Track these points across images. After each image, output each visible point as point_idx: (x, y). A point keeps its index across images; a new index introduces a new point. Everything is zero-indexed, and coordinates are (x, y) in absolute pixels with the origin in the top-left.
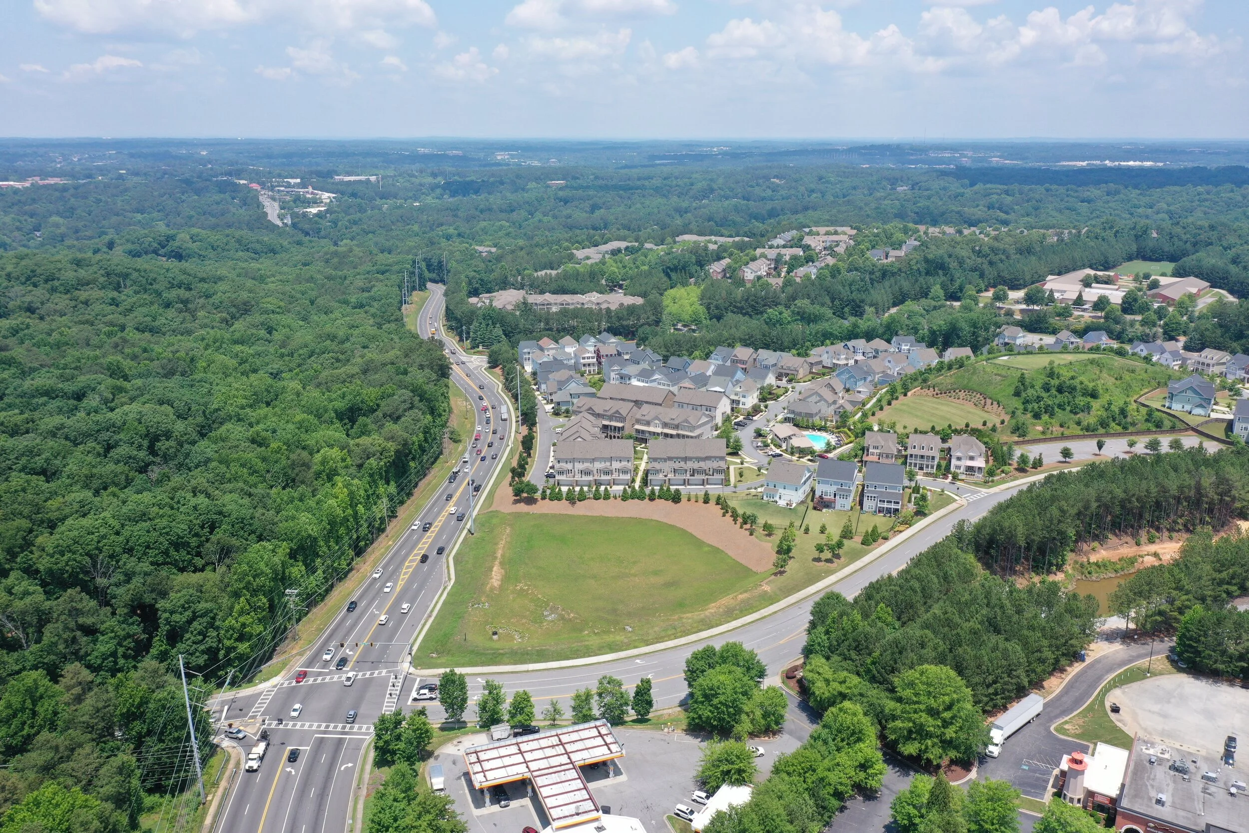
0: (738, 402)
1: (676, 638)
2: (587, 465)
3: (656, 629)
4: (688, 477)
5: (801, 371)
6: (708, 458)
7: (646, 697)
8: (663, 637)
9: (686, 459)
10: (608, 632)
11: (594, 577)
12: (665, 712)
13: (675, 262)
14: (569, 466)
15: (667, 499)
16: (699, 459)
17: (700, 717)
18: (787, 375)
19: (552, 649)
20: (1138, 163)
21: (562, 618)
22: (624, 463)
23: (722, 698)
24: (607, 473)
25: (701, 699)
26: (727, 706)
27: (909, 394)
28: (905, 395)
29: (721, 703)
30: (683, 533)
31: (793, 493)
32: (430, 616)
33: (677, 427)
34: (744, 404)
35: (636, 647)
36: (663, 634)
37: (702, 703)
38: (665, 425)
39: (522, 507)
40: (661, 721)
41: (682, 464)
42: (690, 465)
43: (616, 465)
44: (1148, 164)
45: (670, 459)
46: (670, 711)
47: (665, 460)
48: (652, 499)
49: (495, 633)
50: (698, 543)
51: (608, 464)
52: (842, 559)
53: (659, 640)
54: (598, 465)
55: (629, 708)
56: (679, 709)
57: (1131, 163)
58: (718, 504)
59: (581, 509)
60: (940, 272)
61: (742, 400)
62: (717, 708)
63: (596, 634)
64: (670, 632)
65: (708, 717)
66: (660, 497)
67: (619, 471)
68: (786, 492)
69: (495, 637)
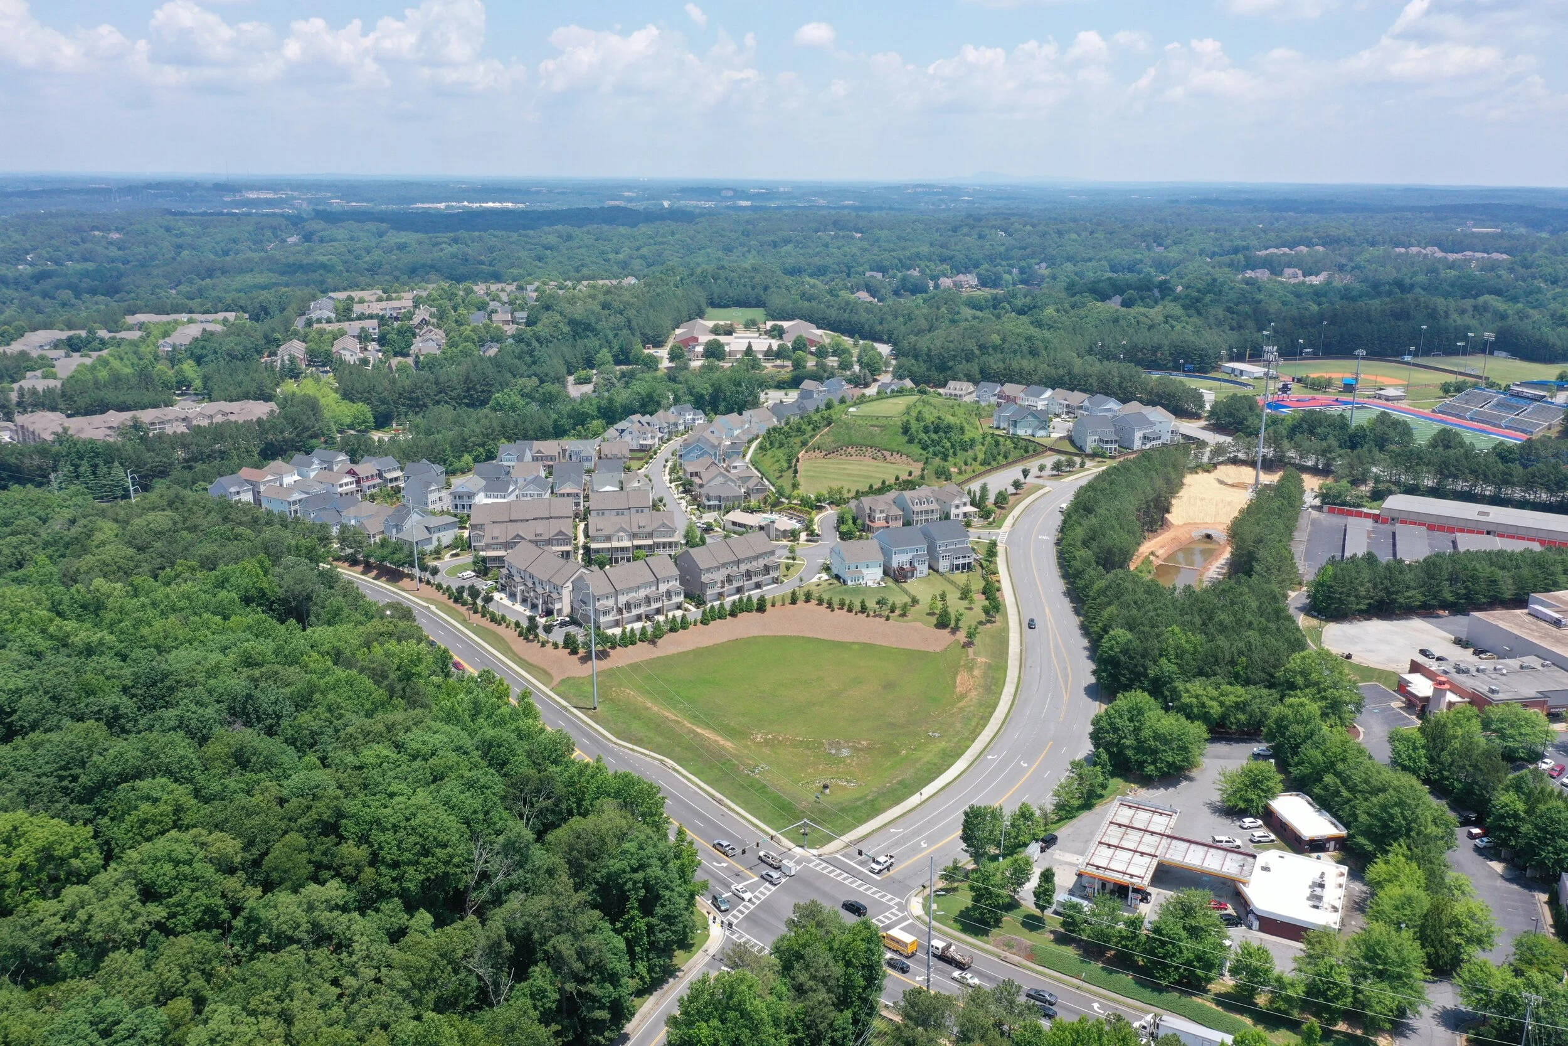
1: (983, 726)
2: (632, 596)
3: (958, 725)
4: (743, 582)
6: (759, 556)
8: (974, 730)
9: (738, 562)
14: (611, 602)
16: (751, 559)
20: (497, 205)
21: (856, 749)
22: (672, 583)
24: (657, 599)
31: (877, 570)
32: (719, 800)
33: (650, 535)
36: (970, 727)
38: (634, 536)
41: (735, 569)
42: (743, 568)
43: (663, 587)
44: (510, 205)
45: (723, 565)
47: (718, 568)
48: (733, 615)
52: (997, 617)
53: (975, 733)
54: (643, 593)
57: (491, 204)
58: (807, 601)
63: (915, 750)
64: (973, 724)
67: (670, 593)
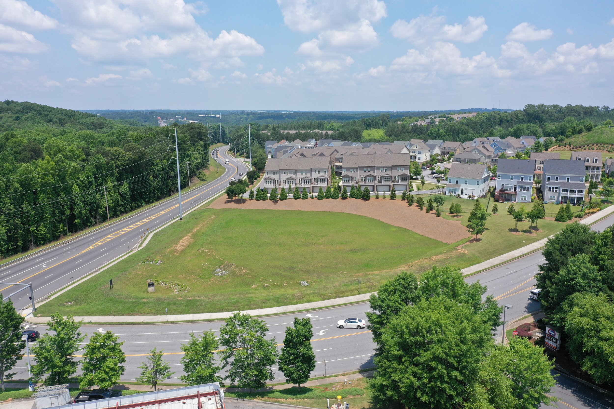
0: (415, 157)
1: (360, 293)
2: (291, 175)
3: (337, 284)
4: (377, 183)
5: (458, 151)
6: (393, 167)
7: (302, 350)
8: (343, 292)
9: (374, 168)
10: (280, 286)
11: (280, 245)
12: (337, 379)
13: (370, 121)
14: (276, 177)
15: (357, 198)
16: (386, 168)
17: (395, 386)
18: (448, 153)
19: (207, 300)
21: (233, 274)
22: (322, 174)
23: (438, 350)
24: (307, 182)
25: (395, 351)
26: (449, 366)
27: (549, 150)
28: (547, 150)
29: (435, 358)
30: (371, 220)
31: (475, 187)
32: (97, 271)
34: (419, 159)
35: (309, 301)
36: (344, 289)
37: (399, 359)
39: (233, 205)
40: (328, 393)
41: (372, 173)
42: (379, 173)
43: (315, 175)
45: (360, 168)
46: (345, 378)
47: (357, 170)
48: (344, 198)
49: (151, 285)
50: (387, 226)
51: (308, 175)
52: (541, 231)
53: (338, 295)
54: (300, 176)
55: (275, 368)
56: (360, 376)
58: (403, 199)
59: (281, 205)
60: (537, 121)
61: (418, 155)
62: (431, 369)
63: (264, 287)
64: (352, 287)
65: (411, 386)
66: (351, 196)
67: (317, 180)
68: (469, 186)
69: (151, 289)
